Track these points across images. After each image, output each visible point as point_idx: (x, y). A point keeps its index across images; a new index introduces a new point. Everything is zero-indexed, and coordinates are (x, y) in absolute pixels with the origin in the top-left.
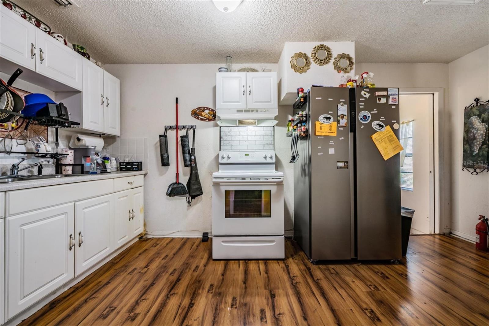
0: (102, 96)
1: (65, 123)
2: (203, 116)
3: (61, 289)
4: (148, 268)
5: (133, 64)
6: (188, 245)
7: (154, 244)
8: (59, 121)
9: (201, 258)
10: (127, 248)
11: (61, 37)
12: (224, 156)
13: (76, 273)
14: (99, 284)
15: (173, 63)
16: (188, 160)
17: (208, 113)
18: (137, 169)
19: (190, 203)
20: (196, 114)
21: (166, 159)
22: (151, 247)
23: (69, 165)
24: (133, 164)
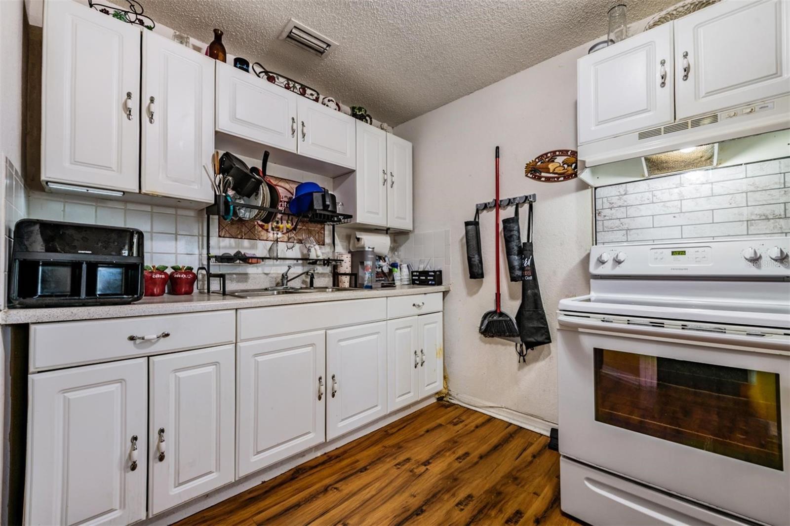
0: (384, 173)
1: (332, 217)
2: (551, 171)
3: (312, 451)
4: (428, 467)
5: (430, 111)
6: (516, 445)
7: (456, 418)
8: (324, 215)
9: (535, 493)
10: (415, 412)
11: (332, 101)
12: (604, 258)
13: (327, 436)
14: (353, 465)
15: (490, 84)
16: (517, 267)
17: (564, 163)
18: (433, 283)
19: (524, 356)
20: (534, 171)
21: (477, 265)
22: (448, 424)
23: (345, 274)
24: (428, 274)
